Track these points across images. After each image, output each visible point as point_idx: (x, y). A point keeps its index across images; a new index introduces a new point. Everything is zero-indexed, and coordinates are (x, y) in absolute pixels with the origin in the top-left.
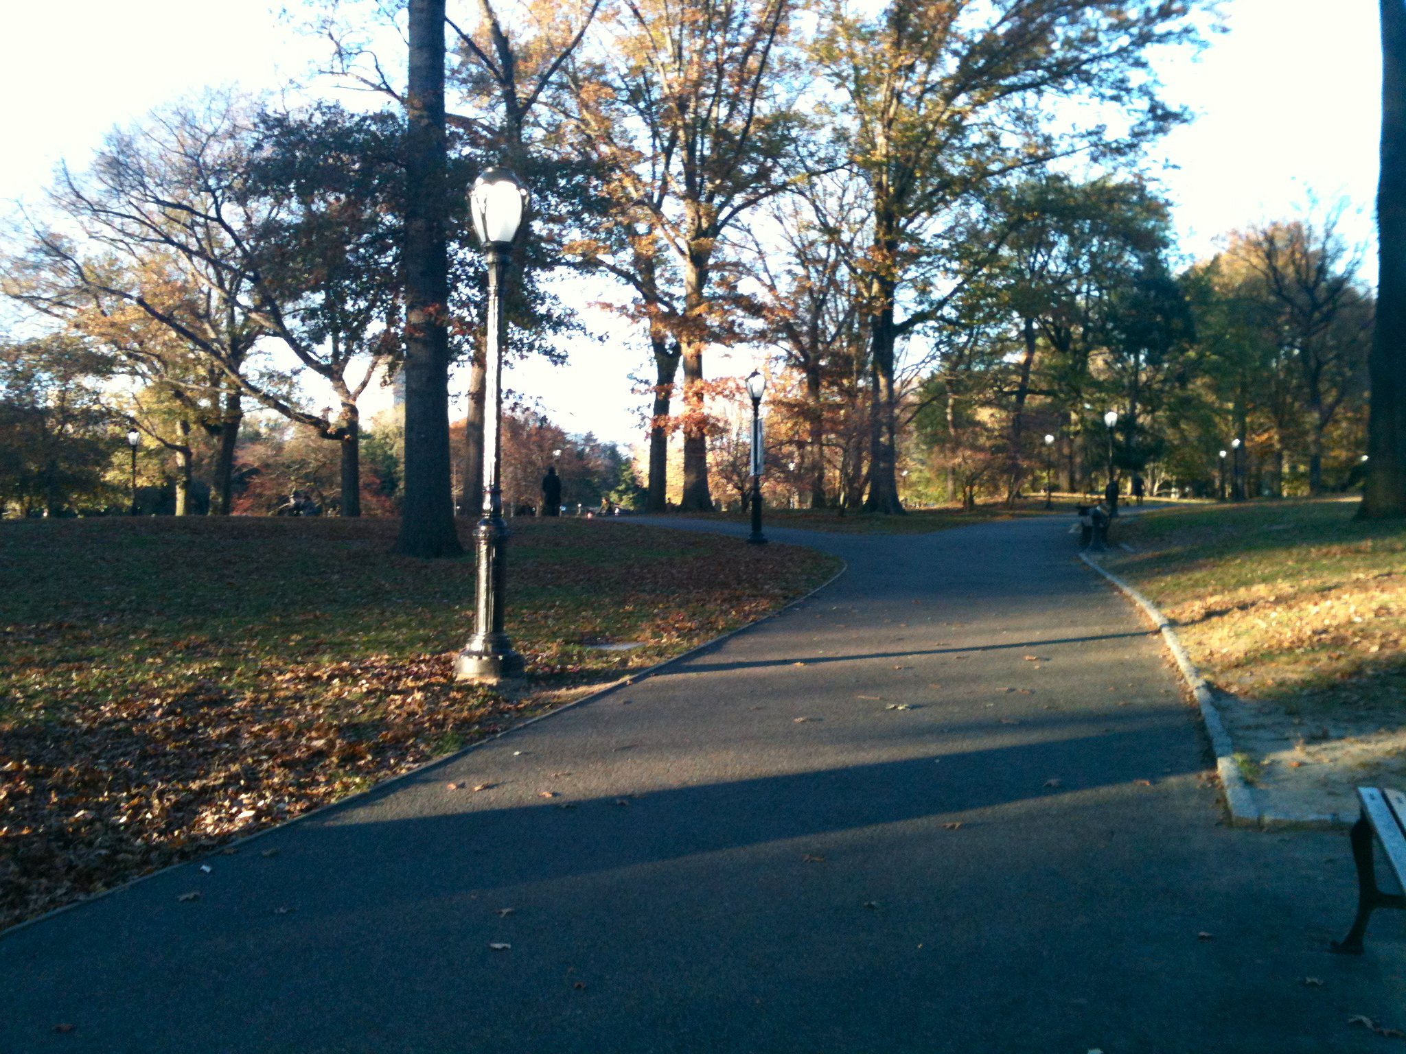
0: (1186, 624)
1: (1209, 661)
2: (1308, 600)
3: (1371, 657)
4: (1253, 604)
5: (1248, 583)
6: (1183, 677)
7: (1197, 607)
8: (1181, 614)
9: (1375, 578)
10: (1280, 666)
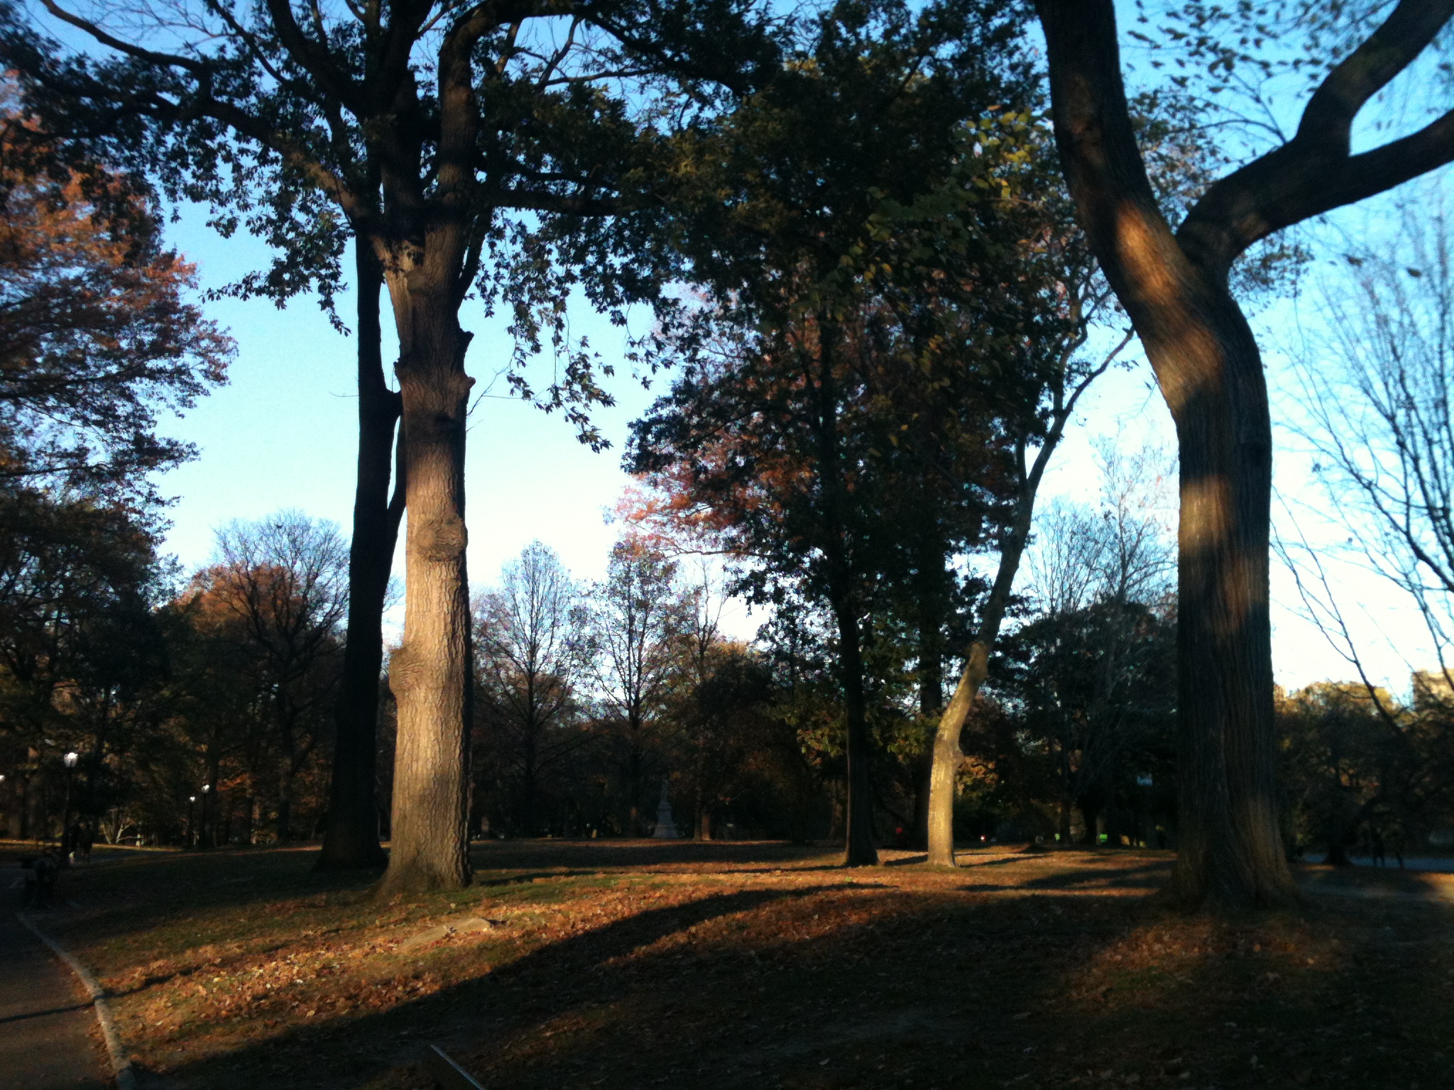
0: (123, 994)
1: (140, 1037)
2: (253, 962)
3: (307, 1023)
4: (198, 968)
5: (195, 945)
6: (108, 1059)
7: (138, 973)
8: (119, 983)
9: (323, 934)
10: (214, 1039)
